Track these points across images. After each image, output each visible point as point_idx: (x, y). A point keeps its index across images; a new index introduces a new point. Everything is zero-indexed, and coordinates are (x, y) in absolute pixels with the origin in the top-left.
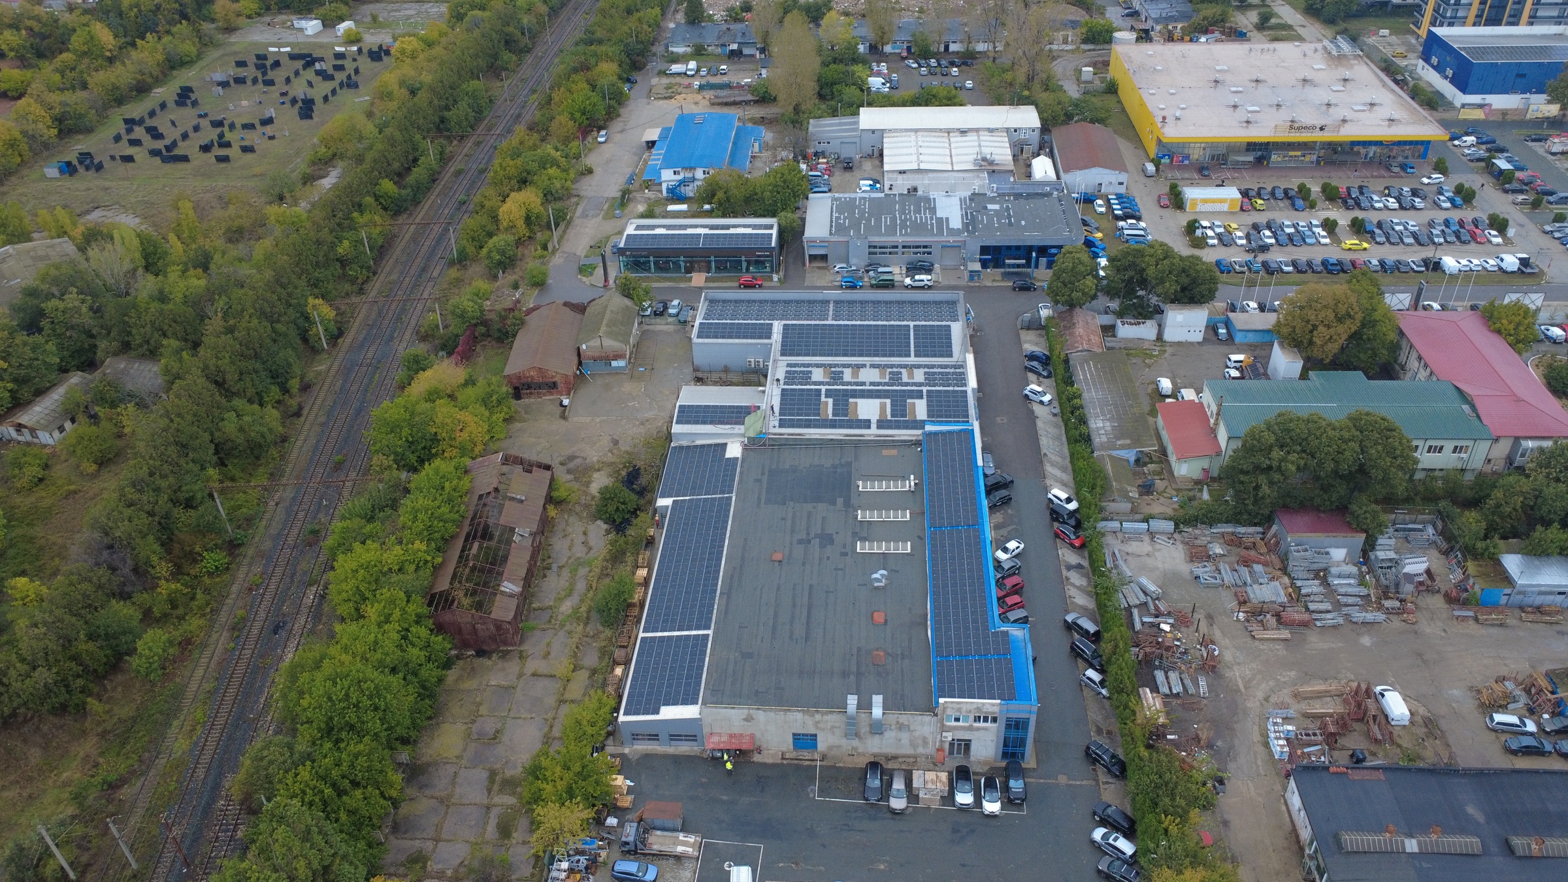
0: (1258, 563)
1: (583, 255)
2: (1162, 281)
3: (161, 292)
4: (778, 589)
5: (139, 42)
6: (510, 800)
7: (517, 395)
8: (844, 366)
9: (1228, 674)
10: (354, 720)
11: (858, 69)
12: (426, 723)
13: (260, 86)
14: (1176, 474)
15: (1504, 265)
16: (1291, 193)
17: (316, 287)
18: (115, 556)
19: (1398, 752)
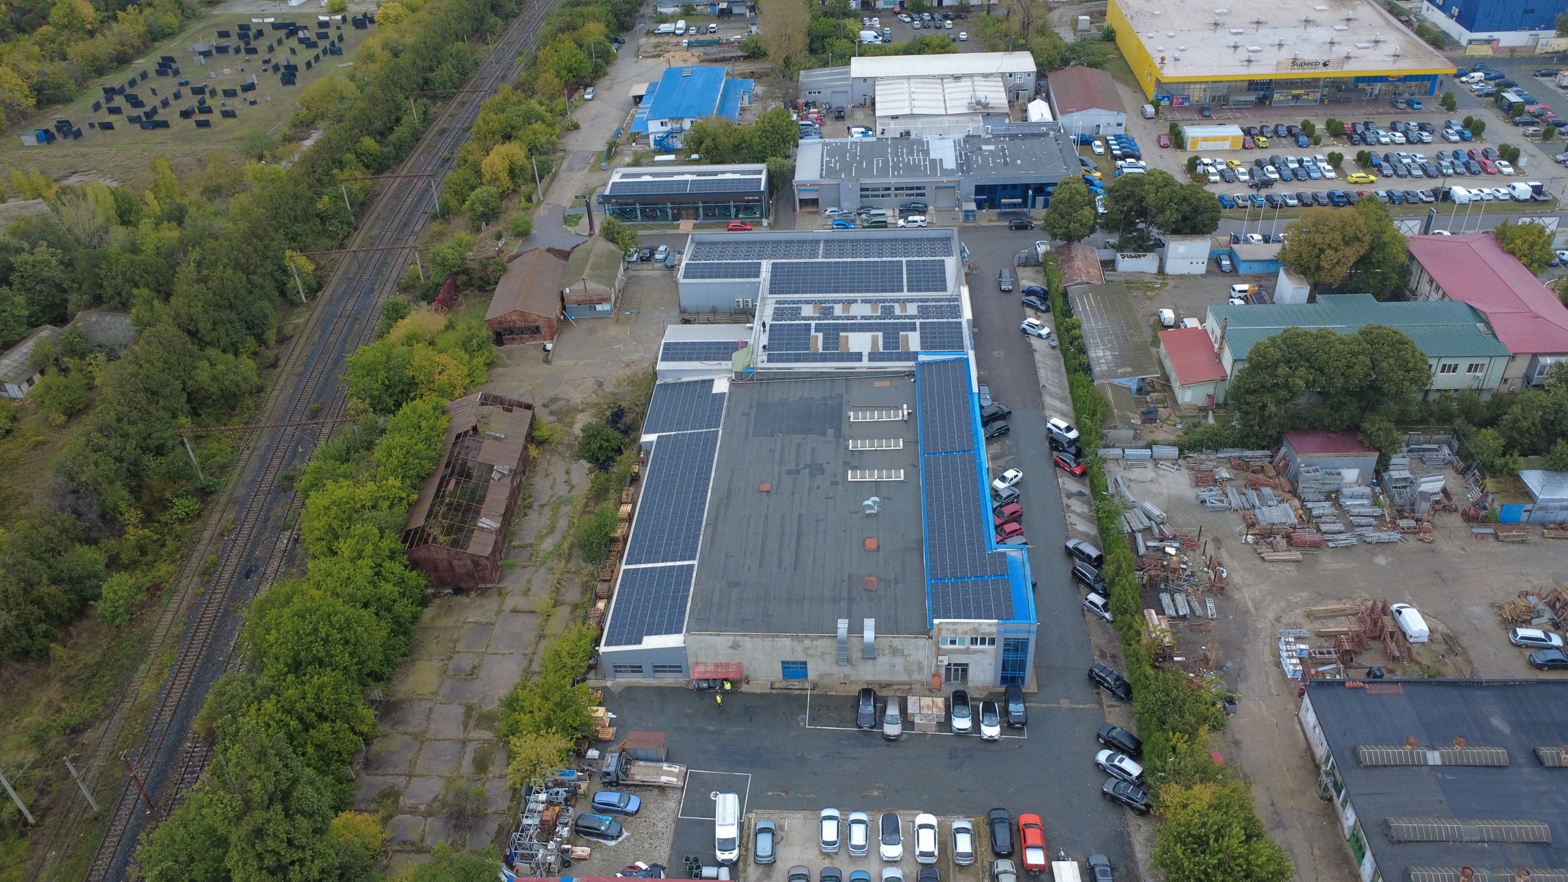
0: (1267, 486)
1: (568, 206)
2: (1162, 210)
3: (133, 244)
4: (767, 518)
5: (120, 14)
6: (488, 735)
7: (499, 340)
8: (835, 302)
9: (1237, 595)
10: (322, 654)
11: (850, 23)
12: (400, 659)
13: (243, 55)
14: (1180, 401)
15: (1516, 194)
16: (1294, 131)
17: (294, 241)
18: (80, 501)
19: (1417, 668)
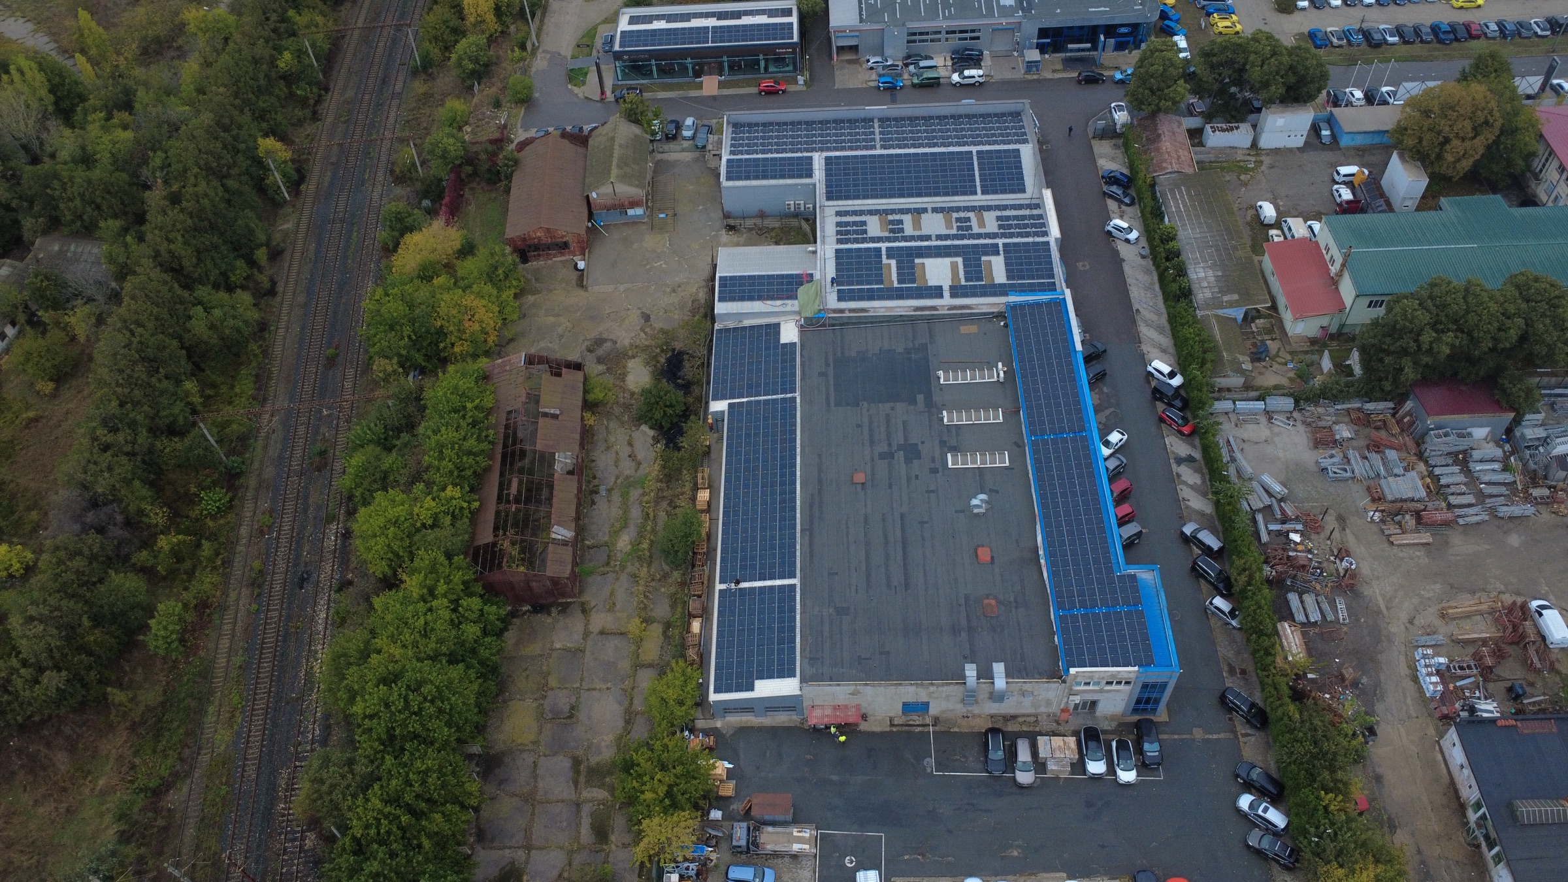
0: (1392, 448)
1: (569, 54)
3: (83, 151)
4: (866, 520)
6: (601, 794)
7: (525, 259)
8: (902, 212)
9: (1366, 591)
12: (494, 704)
14: (1289, 333)
17: (264, 121)
18: (101, 516)
19: (1558, 679)
